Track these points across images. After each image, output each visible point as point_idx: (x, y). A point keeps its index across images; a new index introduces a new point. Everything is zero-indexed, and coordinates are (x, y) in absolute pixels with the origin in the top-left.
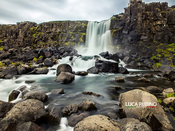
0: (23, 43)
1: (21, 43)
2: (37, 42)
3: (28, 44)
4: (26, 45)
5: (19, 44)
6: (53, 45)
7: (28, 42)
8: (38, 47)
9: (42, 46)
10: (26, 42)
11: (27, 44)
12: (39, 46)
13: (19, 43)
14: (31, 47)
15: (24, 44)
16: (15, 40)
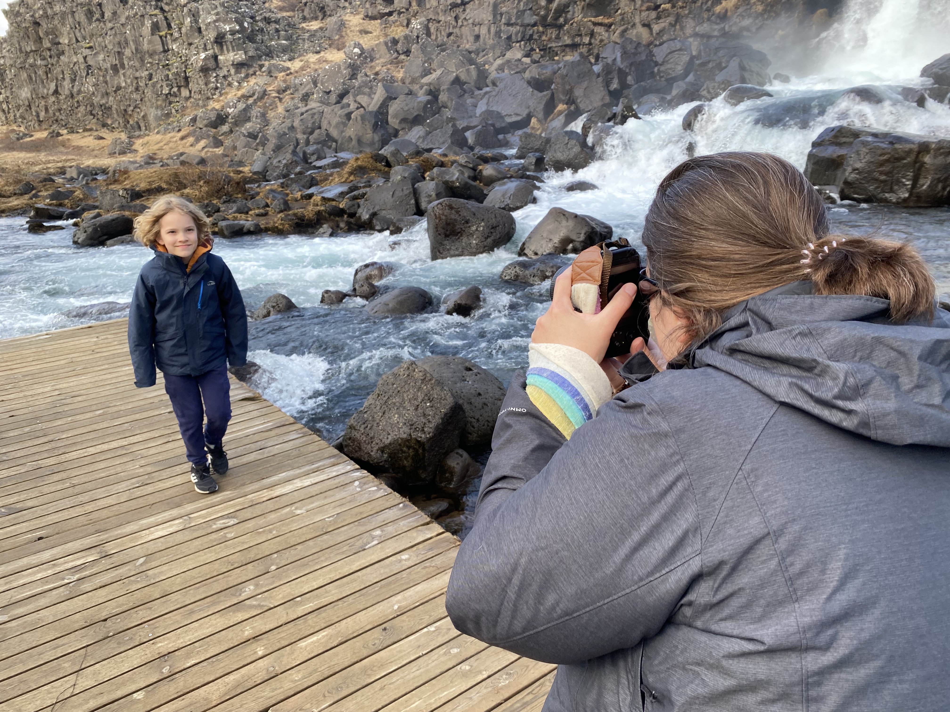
0: (493, 30)
1: (483, 31)
2: (556, 18)
3: (517, 34)
4: (509, 38)
5: (477, 37)
6: (644, 25)
7: (516, 24)
8: (567, 46)
9: (586, 40)
10: (508, 24)
11: (513, 30)
12: (569, 42)
13: (476, 29)
14: (532, 50)
15: (498, 34)
16: (456, 18)
